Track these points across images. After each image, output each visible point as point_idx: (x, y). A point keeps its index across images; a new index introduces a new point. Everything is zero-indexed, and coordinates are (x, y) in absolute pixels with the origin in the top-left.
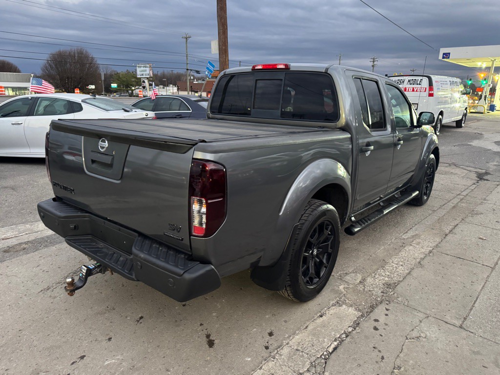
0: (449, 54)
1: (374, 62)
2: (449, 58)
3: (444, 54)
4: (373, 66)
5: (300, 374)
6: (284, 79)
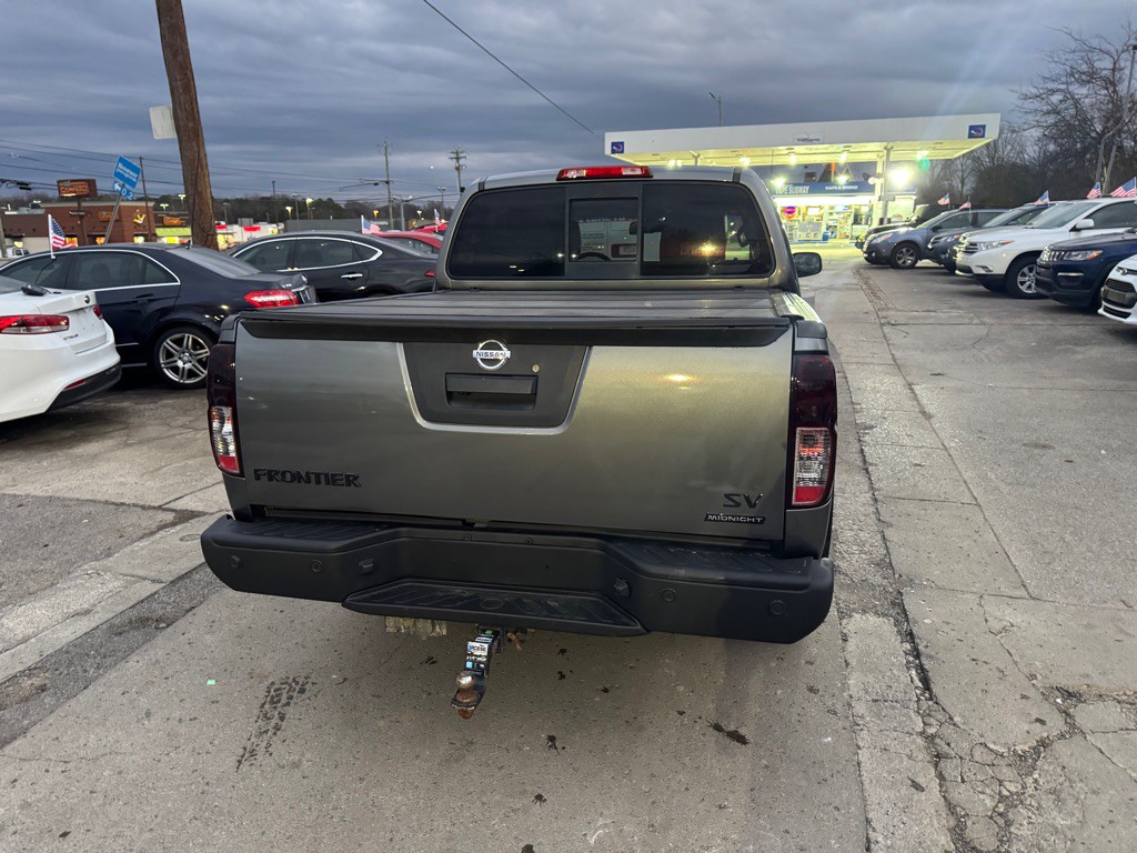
0: (622, 143)
1: (458, 159)
2: (622, 152)
3: (613, 144)
4: (457, 169)
5: (922, 733)
6: (640, 197)
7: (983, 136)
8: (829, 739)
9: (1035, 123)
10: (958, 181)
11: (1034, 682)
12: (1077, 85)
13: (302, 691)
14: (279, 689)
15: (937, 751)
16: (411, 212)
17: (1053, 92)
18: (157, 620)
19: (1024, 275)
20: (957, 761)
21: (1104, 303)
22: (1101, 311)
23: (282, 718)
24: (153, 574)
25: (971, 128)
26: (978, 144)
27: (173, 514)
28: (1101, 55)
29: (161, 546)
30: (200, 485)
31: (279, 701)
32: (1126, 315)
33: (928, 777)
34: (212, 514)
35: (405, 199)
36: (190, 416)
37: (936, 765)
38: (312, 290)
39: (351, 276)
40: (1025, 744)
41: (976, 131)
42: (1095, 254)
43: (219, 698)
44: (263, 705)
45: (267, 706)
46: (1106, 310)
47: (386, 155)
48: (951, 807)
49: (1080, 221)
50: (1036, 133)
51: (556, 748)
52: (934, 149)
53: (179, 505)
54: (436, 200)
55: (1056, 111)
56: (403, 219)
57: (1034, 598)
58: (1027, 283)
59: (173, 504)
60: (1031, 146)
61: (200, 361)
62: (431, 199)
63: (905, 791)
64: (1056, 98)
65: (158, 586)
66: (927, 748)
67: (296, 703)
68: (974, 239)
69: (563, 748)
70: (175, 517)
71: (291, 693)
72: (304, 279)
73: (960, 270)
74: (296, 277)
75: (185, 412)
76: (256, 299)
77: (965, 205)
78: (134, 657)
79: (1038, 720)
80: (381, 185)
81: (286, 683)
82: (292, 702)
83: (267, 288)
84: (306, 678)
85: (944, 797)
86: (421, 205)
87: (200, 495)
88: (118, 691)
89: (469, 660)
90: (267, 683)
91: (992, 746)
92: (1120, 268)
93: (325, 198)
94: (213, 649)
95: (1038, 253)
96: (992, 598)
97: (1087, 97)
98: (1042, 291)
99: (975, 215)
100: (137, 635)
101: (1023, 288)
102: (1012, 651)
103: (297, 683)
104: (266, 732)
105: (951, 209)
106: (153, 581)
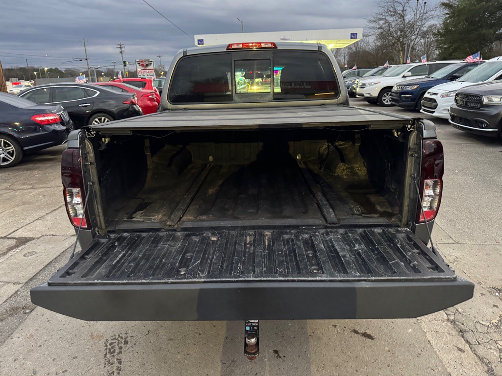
0: (203, 40)
1: (121, 48)
2: (203, 44)
3: (199, 40)
4: (121, 52)
5: (448, 320)
6: (271, 59)
7: (356, 38)
8: (410, 330)
9: (373, 33)
10: (343, 58)
11: (482, 285)
12: (389, 17)
13: (126, 343)
14: (112, 343)
15: (459, 329)
16: (99, 74)
17: (381, 19)
18: (23, 308)
19: (385, 97)
20: (471, 333)
21: (423, 107)
22: (421, 111)
23: (120, 363)
24: (13, 279)
25: (352, 34)
26: (355, 41)
27: (15, 240)
28: (398, 4)
29: (13, 261)
30: (26, 222)
31: (114, 351)
32: (433, 112)
33: (462, 344)
34: (38, 238)
35: (96, 67)
36: (9, 183)
37: (463, 336)
38: (66, 113)
39: (84, 105)
40: (495, 319)
41: (354, 36)
42: (416, 87)
43: (77, 355)
44: (106, 355)
45: (108, 356)
46: (424, 110)
47: (85, 46)
48: (481, 359)
49: (406, 73)
50: (374, 37)
51: (280, 357)
52: (336, 43)
53: (17, 235)
54: (110, 67)
55: (381, 28)
56: (96, 77)
57: (458, 243)
58: (387, 100)
59: (12, 234)
60: (372, 42)
61: (9, 153)
62: (108, 67)
63: (457, 353)
64: (382, 22)
65: (18, 287)
66: (455, 328)
67: (125, 351)
68: (364, 82)
69: (284, 357)
70: (16, 242)
71: (120, 345)
72: (62, 107)
73: (359, 95)
74: (58, 106)
75: (5, 181)
76: (37, 119)
77: (354, 68)
78: (15, 335)
79: (494, 306)
80: (83, 61)
81: (115, 339)
82: (122, 350)
83: (42, 113)
84: (126, 333)
85: (475, 353)
86: (103, 70)
87: (28, 227)
88: (11, 359)
89: (247, 326)
90: (103, 340)
91: (482, 322)
92: (429, 93)
93: (54, 68)
94: (64, 323)
95: (392, 87)
96: (441, 245)
97: (393, 21)
98: (393, 103)
99: (359, 72)
100: (13, 320)
101: (385, 102)
102: (465, 271)
103: (122, 338)
104: (113, 373)
105: (348, 69)
106: (14, 283)
